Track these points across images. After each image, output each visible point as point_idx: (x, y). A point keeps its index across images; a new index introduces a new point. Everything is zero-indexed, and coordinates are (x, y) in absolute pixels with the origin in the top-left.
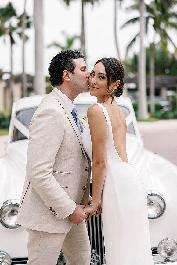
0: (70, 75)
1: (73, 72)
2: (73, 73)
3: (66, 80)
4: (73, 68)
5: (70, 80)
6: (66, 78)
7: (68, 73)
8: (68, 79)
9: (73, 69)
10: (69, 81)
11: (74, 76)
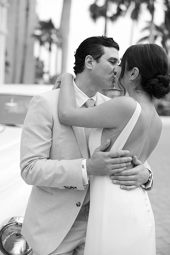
0: (94, 63)
1: (98, 60)
2: (98, 62)
3: (88, 67)
4: (99, 55)
5: (91, 68)
6: (88, 65)
7: (93, 59)
8: (90, 66)
9: (100, 57)
10: (90, 70)
11: (98, 64)
